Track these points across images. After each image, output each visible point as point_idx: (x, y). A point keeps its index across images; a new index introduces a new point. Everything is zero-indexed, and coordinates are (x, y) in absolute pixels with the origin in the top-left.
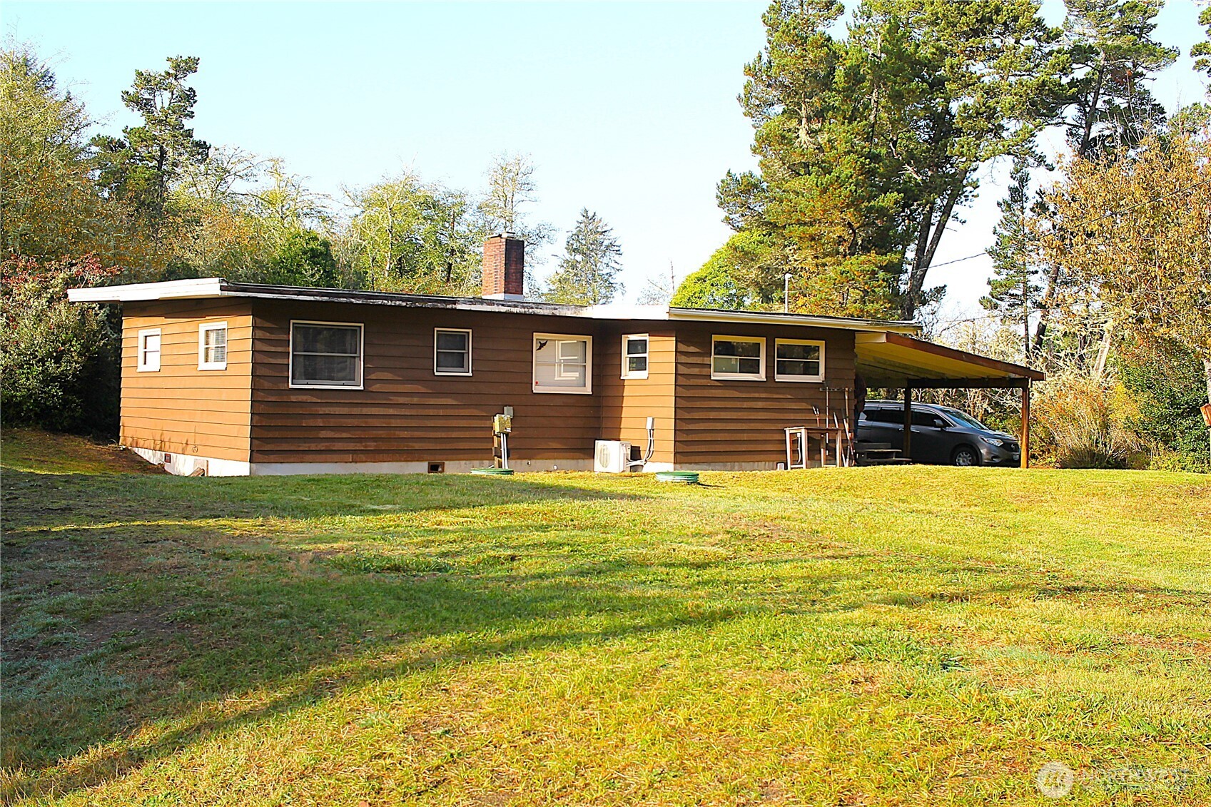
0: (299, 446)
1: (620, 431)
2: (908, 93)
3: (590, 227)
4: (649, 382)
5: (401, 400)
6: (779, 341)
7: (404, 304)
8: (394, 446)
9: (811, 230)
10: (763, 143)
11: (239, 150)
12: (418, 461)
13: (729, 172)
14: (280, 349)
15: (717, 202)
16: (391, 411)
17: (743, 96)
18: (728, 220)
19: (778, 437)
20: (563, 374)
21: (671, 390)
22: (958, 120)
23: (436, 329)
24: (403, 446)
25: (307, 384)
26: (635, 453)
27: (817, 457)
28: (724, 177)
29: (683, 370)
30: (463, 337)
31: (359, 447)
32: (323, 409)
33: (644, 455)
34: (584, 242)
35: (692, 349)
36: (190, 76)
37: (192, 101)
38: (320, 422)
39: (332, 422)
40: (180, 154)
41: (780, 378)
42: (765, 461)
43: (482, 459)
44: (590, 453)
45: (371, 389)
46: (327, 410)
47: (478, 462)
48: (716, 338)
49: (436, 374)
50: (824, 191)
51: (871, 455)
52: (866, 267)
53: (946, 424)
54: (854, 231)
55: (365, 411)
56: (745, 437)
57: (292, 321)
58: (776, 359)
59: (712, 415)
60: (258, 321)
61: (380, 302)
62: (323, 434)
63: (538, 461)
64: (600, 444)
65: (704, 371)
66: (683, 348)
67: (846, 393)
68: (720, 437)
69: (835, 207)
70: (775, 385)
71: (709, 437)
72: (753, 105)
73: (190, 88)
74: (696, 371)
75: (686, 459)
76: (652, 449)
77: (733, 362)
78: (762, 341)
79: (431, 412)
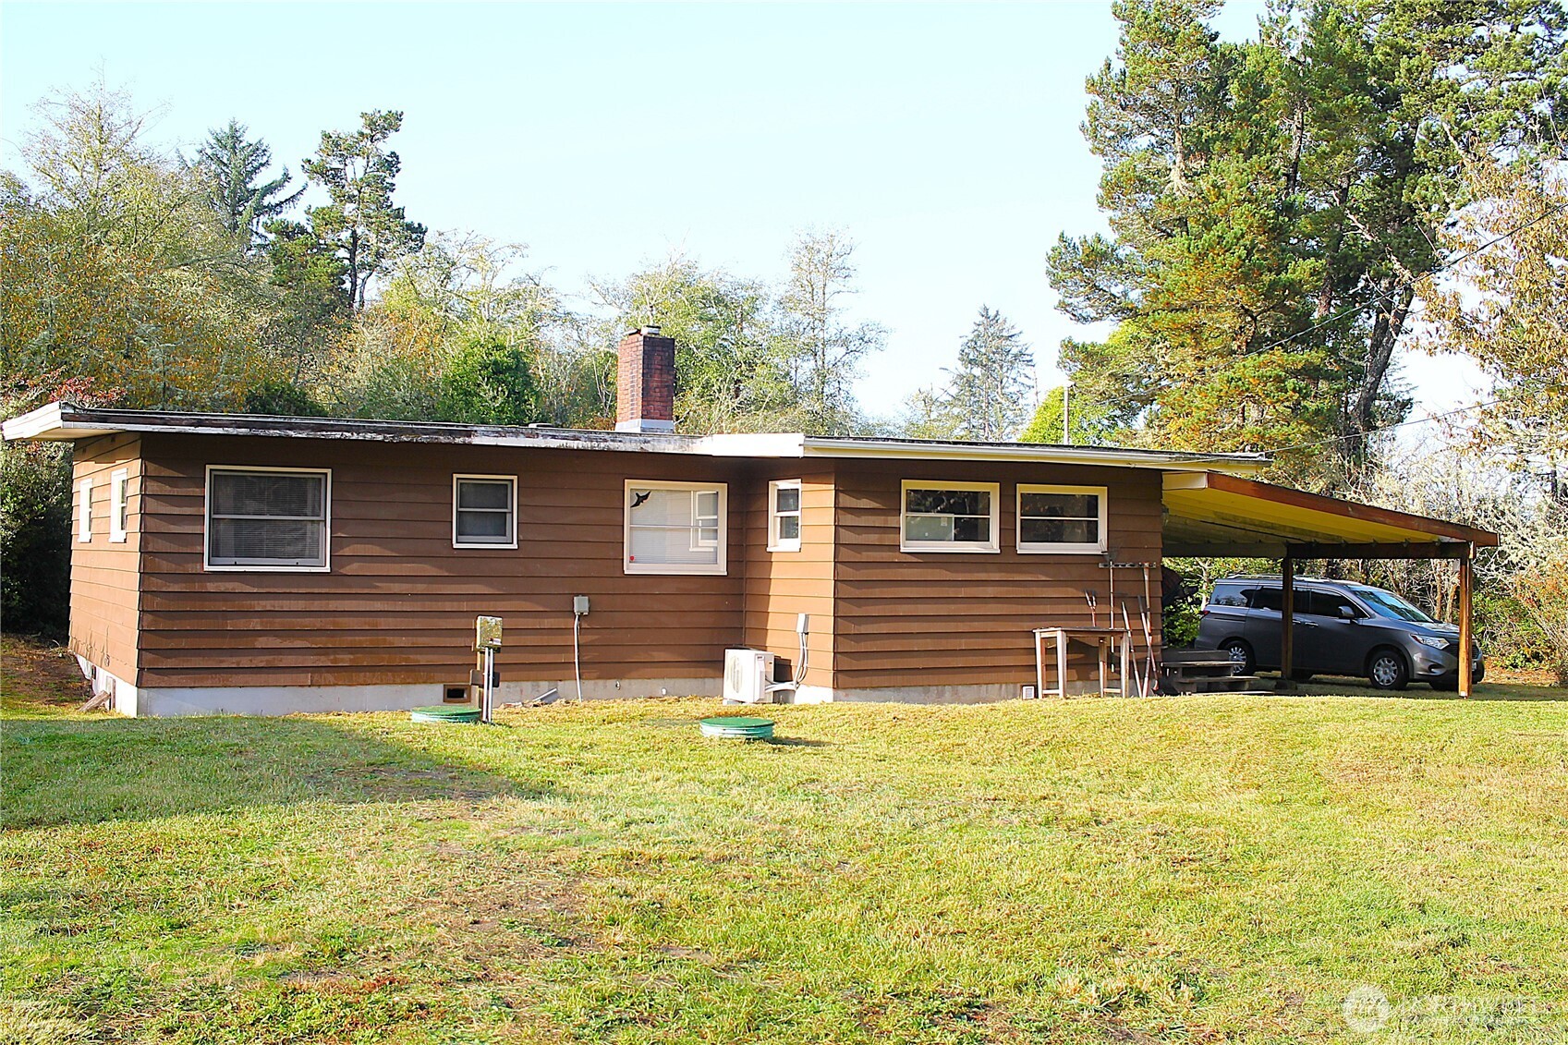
0: (222, 662)
1: (766, 634)
2: (1342, 112)
3: (992, 330)
4: (801, 557)
5: (396, 587)
6: (1022, 489)
7: (380, 438)
8: (385, 659)
9: (1185, 318)
10: (1113, 192)
11: (473, 235)
12: (424, 683)
13: (1062, 235)
14: (188, 511)
15: (1047, 281)
16: (378, 606)
17: (1087, 124)
18: (1063, 307)
19: (1023, 643)
20: (701, 542)
21: (829, 571)
22: (1419, 149)
23: (455, 476)
24: (398, 660)
25: (236, 565)
26: (782, 670)
27: (1092, 676)
28: (1056, 243)
29: (848, 537)
30: (504, 488)
31: (324, 661)
32: (262, 602)
33: (795, 673)
34: (983, 350)
35: (865, 503)
36: (392, 135)
37: (394, 170)
38: (255, 624)
39: (278, 623)
40: (388, 242)
41: (1024, 548)
42: (1001, 684)
43: (537, 680)
44: (717, 666)
45: (343, 571)
46: (268, 605)
47: (529, 684)
48: (907, 485)
49: (456, 546)
50: (1201, 257)
51: (1190, 671)
52: (1267, 371)
53: (1360, 613)
54: (1254, 319)
55: (334, 605)
56: (963, 644)
57: (208, 467)
58: (1019, 518)
59: (903, 609)
60: (151, 466)
61: (338, 435)
62: (262, 642)
63: (633, 681)
64: (731, 655)
65: (888, 539)
66: (847, 501)
67: (1146, 572)
68: (916, 645)
69: (1219, 282)
70: (1017, 560)
71: (896, 645)
72: (1103, 136)
73: (393, 153)
74: (873, 538)
75: (856, 681)
76: (805, 666)
77: (944, 524)
78: (993, 489)
79: (448, 606)
